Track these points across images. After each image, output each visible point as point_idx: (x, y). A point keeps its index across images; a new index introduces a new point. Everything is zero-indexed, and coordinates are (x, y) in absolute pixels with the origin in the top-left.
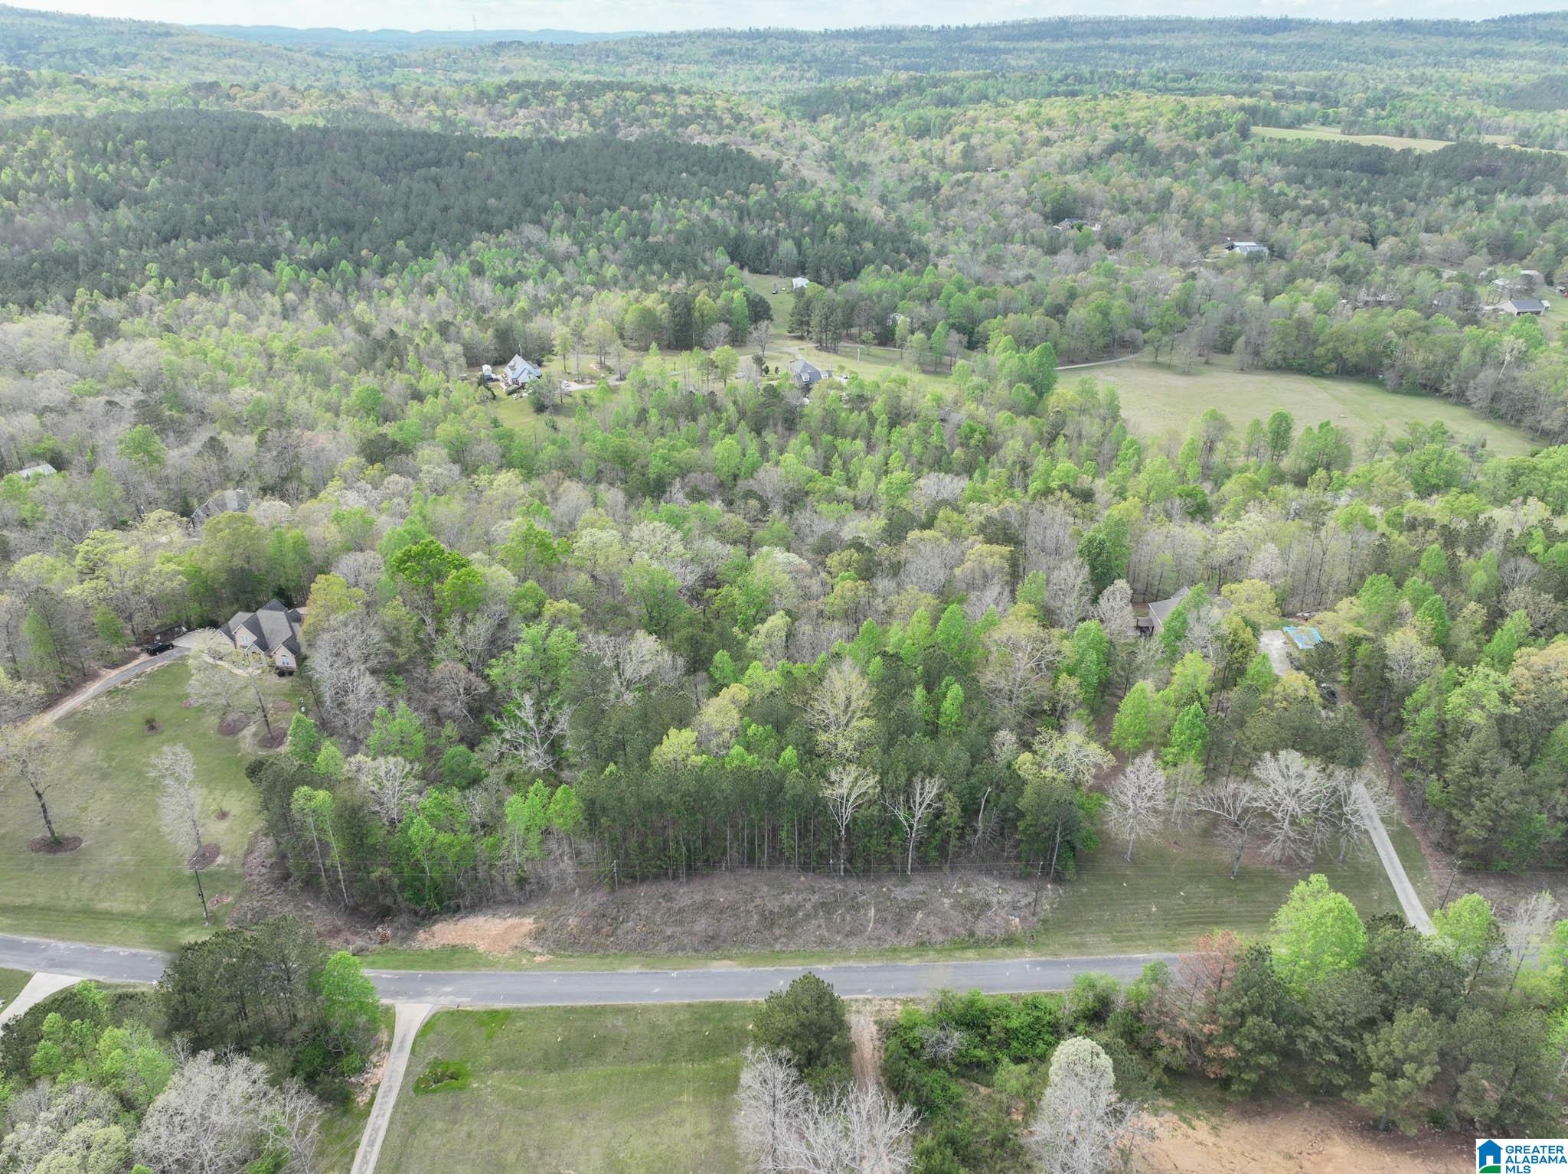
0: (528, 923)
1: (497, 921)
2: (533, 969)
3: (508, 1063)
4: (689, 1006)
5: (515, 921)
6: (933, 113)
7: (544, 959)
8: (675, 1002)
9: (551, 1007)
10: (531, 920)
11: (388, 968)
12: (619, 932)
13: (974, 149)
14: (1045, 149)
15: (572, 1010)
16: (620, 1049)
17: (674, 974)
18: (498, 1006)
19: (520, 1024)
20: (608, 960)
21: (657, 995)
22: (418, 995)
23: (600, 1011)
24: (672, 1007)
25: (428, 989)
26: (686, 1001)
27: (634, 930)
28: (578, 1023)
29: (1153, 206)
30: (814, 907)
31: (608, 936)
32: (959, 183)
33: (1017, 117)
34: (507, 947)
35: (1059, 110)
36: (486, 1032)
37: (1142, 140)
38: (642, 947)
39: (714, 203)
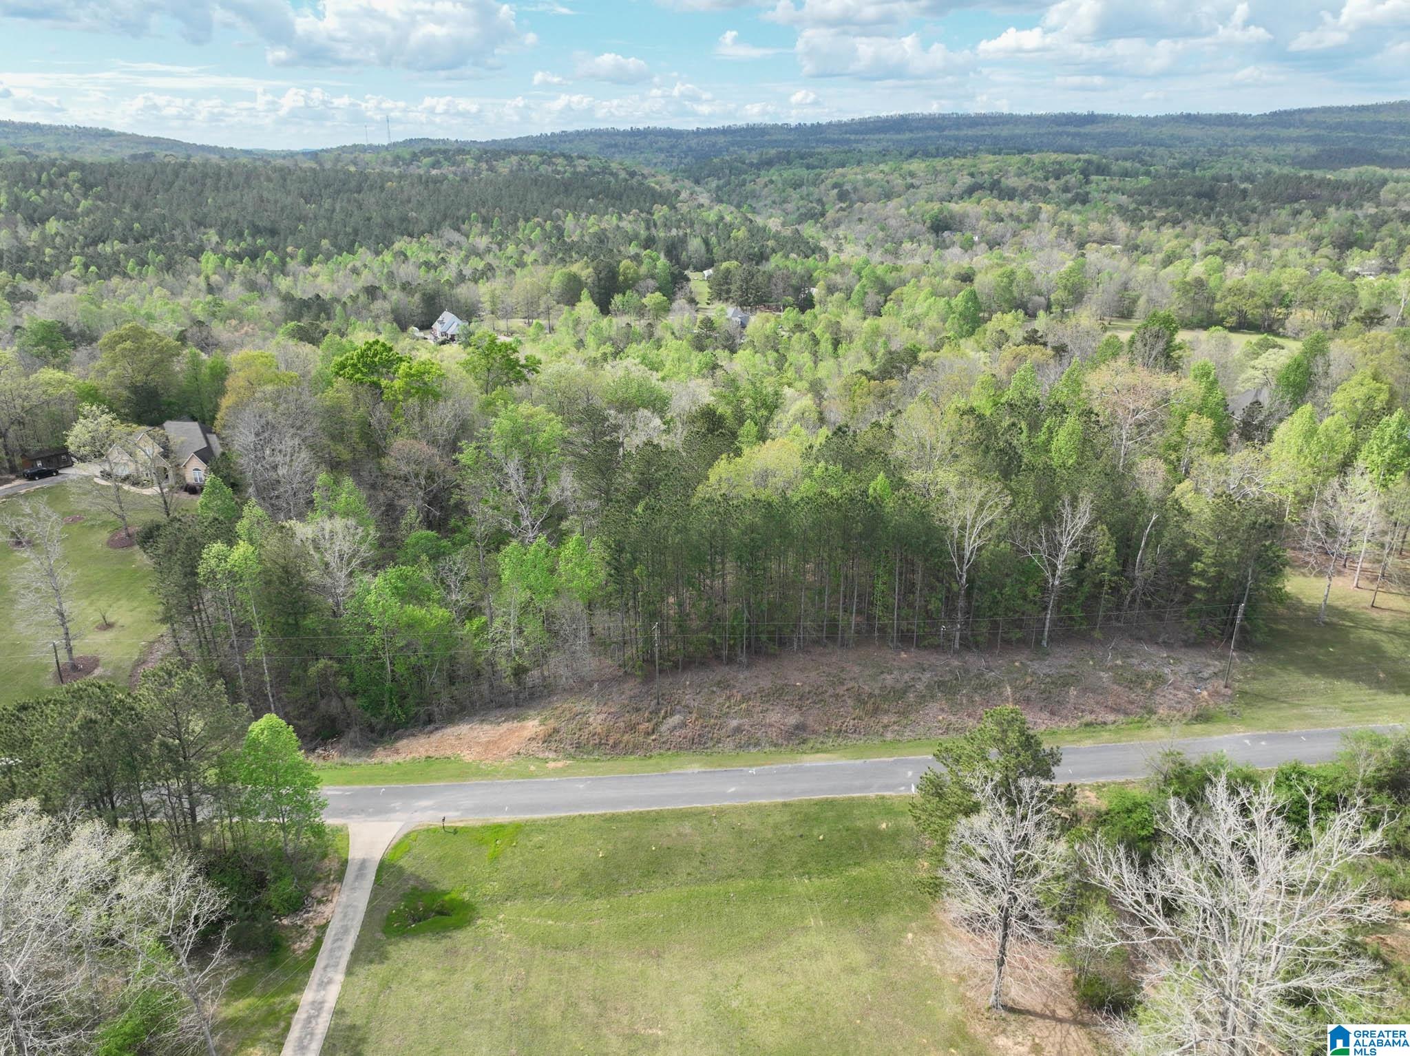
0: (532, 725)
1: (486, 727)
2: (548, 775)
3: (527, 891)
4: (785, 805)
5: (516, 724)
7: (560, 764)
8: (764, 801)
9: (582, 816)
10: (536, 722)
11: (338, 784)
12: (663, 728)
15: (613, 818)
16: (696, 863)
17: (753, 771)
18: (503, 818)
19: (538, 838)
20: (652, 761)
21: (734, 796)
22: (382, 811)
23: (657, 818)
24: (760, 808)
25: (397, 804)
26: (780, 800)
27: (683, 725)
28: (626, 834)
29: (1024, 218)
30: (928, 687)
31: (648, 734)
32: (842, 209)
33: (882, 171)
34: (505, 754)
35: (917, 165)
36: (489, 851)
37: (998, 181)
38: (699, 743)
39: (620, 218)
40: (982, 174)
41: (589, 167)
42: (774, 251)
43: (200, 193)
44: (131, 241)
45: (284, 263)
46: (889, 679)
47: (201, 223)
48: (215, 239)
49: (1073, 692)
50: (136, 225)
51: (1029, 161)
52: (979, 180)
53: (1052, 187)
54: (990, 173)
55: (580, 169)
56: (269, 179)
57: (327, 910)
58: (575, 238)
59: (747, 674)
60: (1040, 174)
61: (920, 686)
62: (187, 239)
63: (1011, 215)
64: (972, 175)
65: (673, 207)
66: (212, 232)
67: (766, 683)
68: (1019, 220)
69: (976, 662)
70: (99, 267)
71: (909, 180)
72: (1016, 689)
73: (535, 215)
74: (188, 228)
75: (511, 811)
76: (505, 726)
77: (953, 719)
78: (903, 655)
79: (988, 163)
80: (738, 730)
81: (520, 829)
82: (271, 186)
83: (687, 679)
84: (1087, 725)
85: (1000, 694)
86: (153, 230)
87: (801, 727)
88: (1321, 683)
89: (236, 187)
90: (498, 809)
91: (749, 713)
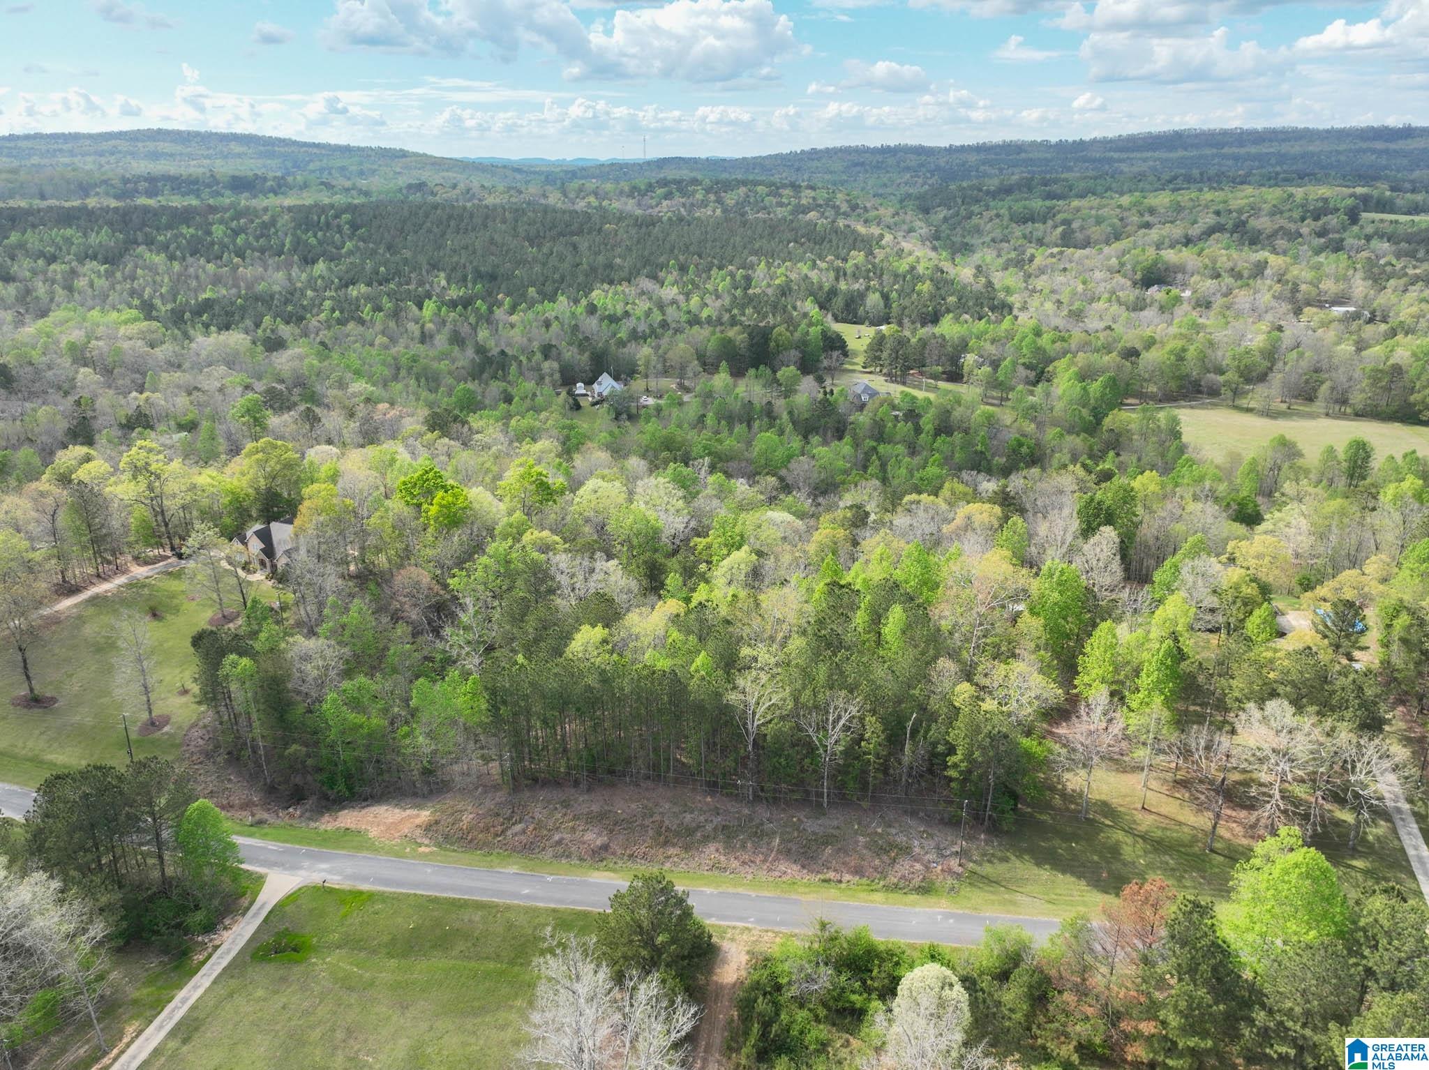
0: (425, 815)
1: (397, 810)
2: (414, 858)
3: (352, 943)
4: (554, 910)
5: (415, 812)
6: (1037, 204)
7: (427, 850)
8: (541, 905)
9: (415, 895)
10: (428, 813)
11: (279, 841)
12: (509, 833)
13: (1073, 232)
14: (1143, 231)
15: (435, 900)
16: (469, 944)
17: (550, 879)
18: (365, 887)
19: (379, 906)
20: (489, 858)
21: (527, 897)
22: (294, 867)
23: (462, 905)
24: (535, 910)
25: (306, 864)
26: (553, 906)
27: (524, 832)
28: (436, 913)
29: (1246, 273)
30: (715, 829)
31: (497, 835)
32: (1052, 255)
33: (1120, 207)
34: (397, 835)
35: (1162, 199)
36: (344, 910)
37: (1244, 223)
38: (528, 849)
39: (814, 265)
40: (1230, 212)
41: (814, 199)
42: (948, 311)
43: (443, 234)
44: (375, 284)
45: (491, 311)
46: (688, 817)
47: (435, 266)
48: (444, 283)
49: (829, 850)
50: (382, 269)
51: (1291, 195)
52: (1223, 221)
53: (1305, 230)
54: (1240, 211)
55: (804, 201)
56: (504, 221)
57: (225, 934)
58: (758, 291)
59: (586, 797)
60: (1296, 215)
61: (709, 827)
62: (421, 283)
63: (1232, 270)
64: (1218, 213)
65: (870, 253)
66: (442, 275)
67: (595, 808)
68: (1238, 276)
69: (763, 812)
70: (342, 312)
71: (1147, 218)
72: (782, 841)
73: (731, 263)
74: (424, 272)
75: (373, 883)
76: (409, 812)
77: (722, 858)
78: (709, 799)
79: (1242, 197)
80: (559, 842)
81: (371, 897)
82: (504, 227)
83: (542, 795)
84: (825, 881)
85: (768, 844)
86: (395, 274)
87: (605, 847)
88: (1045, 874)
89: (474, 229)
90: (365, 879)
91: (573, 829)
